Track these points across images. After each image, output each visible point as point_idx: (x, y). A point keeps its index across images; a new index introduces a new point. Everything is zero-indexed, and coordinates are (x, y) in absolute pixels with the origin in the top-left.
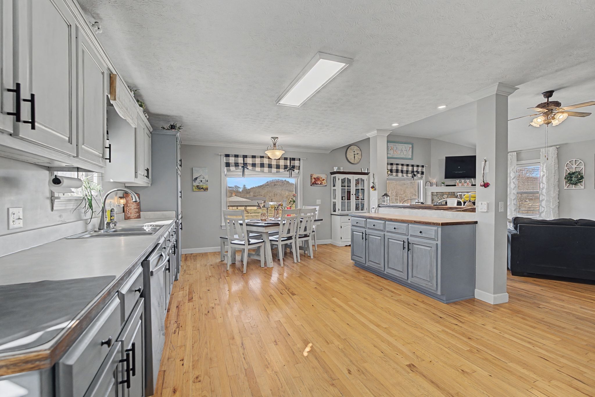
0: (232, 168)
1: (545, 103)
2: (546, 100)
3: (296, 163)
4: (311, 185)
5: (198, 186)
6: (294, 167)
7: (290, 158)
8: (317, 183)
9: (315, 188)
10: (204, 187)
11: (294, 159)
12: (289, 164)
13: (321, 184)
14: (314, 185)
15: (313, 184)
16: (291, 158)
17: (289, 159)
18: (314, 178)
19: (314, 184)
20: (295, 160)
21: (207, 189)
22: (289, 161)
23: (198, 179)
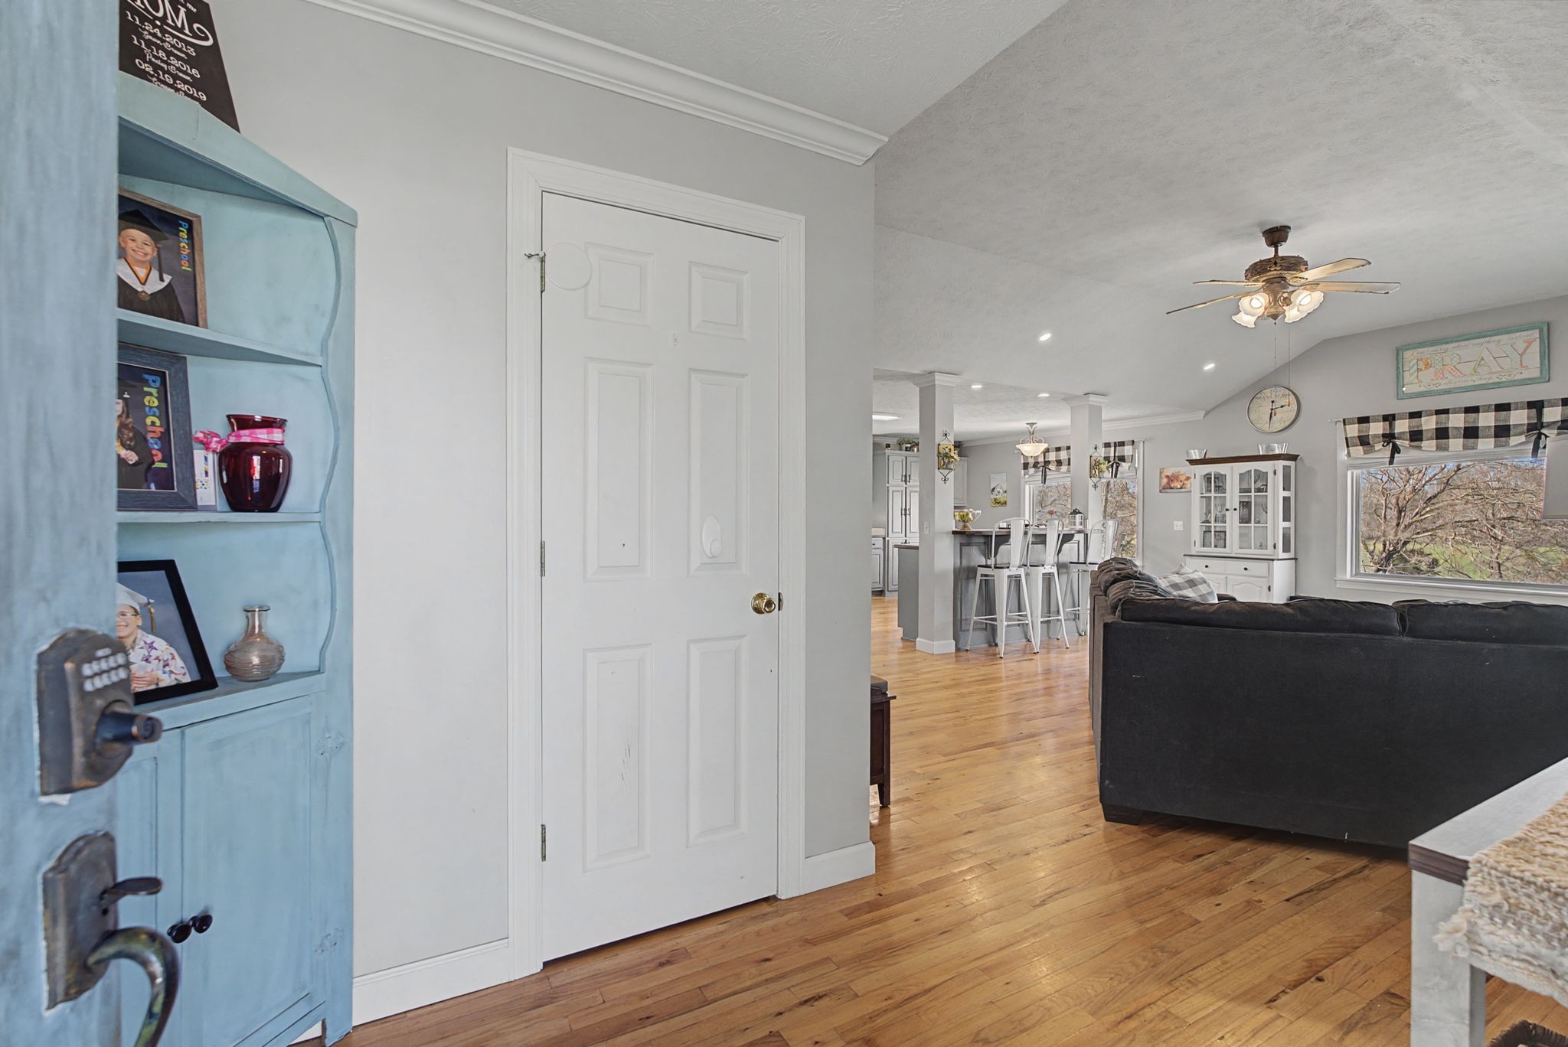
0: (1032, 471)
1: (1269, 260)
2: (1269, 252)
3: (1127, 450)
4: (1160, 492)
5: (995, 499)
6: (1122, 459)
7: (1115, 443)
8: (1172, 485)
9: (1169, 496)
10: (1002, 500)
11: (1122, 444)
12: (1112, 455)
13: (1181, 488)
14: (1166, 490)
15: (1163, 489)
16: (1117, 441)
17: (1112, 445)
18: (1167, 477)
19: (1167, 488)
20: (1124, 445)
21: (1005, 503)
22: (1112, 449)
23: (995, 490)
